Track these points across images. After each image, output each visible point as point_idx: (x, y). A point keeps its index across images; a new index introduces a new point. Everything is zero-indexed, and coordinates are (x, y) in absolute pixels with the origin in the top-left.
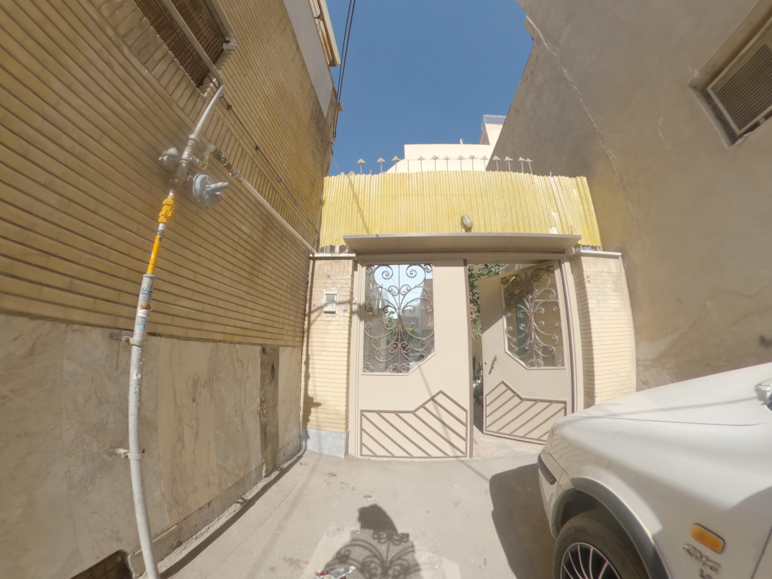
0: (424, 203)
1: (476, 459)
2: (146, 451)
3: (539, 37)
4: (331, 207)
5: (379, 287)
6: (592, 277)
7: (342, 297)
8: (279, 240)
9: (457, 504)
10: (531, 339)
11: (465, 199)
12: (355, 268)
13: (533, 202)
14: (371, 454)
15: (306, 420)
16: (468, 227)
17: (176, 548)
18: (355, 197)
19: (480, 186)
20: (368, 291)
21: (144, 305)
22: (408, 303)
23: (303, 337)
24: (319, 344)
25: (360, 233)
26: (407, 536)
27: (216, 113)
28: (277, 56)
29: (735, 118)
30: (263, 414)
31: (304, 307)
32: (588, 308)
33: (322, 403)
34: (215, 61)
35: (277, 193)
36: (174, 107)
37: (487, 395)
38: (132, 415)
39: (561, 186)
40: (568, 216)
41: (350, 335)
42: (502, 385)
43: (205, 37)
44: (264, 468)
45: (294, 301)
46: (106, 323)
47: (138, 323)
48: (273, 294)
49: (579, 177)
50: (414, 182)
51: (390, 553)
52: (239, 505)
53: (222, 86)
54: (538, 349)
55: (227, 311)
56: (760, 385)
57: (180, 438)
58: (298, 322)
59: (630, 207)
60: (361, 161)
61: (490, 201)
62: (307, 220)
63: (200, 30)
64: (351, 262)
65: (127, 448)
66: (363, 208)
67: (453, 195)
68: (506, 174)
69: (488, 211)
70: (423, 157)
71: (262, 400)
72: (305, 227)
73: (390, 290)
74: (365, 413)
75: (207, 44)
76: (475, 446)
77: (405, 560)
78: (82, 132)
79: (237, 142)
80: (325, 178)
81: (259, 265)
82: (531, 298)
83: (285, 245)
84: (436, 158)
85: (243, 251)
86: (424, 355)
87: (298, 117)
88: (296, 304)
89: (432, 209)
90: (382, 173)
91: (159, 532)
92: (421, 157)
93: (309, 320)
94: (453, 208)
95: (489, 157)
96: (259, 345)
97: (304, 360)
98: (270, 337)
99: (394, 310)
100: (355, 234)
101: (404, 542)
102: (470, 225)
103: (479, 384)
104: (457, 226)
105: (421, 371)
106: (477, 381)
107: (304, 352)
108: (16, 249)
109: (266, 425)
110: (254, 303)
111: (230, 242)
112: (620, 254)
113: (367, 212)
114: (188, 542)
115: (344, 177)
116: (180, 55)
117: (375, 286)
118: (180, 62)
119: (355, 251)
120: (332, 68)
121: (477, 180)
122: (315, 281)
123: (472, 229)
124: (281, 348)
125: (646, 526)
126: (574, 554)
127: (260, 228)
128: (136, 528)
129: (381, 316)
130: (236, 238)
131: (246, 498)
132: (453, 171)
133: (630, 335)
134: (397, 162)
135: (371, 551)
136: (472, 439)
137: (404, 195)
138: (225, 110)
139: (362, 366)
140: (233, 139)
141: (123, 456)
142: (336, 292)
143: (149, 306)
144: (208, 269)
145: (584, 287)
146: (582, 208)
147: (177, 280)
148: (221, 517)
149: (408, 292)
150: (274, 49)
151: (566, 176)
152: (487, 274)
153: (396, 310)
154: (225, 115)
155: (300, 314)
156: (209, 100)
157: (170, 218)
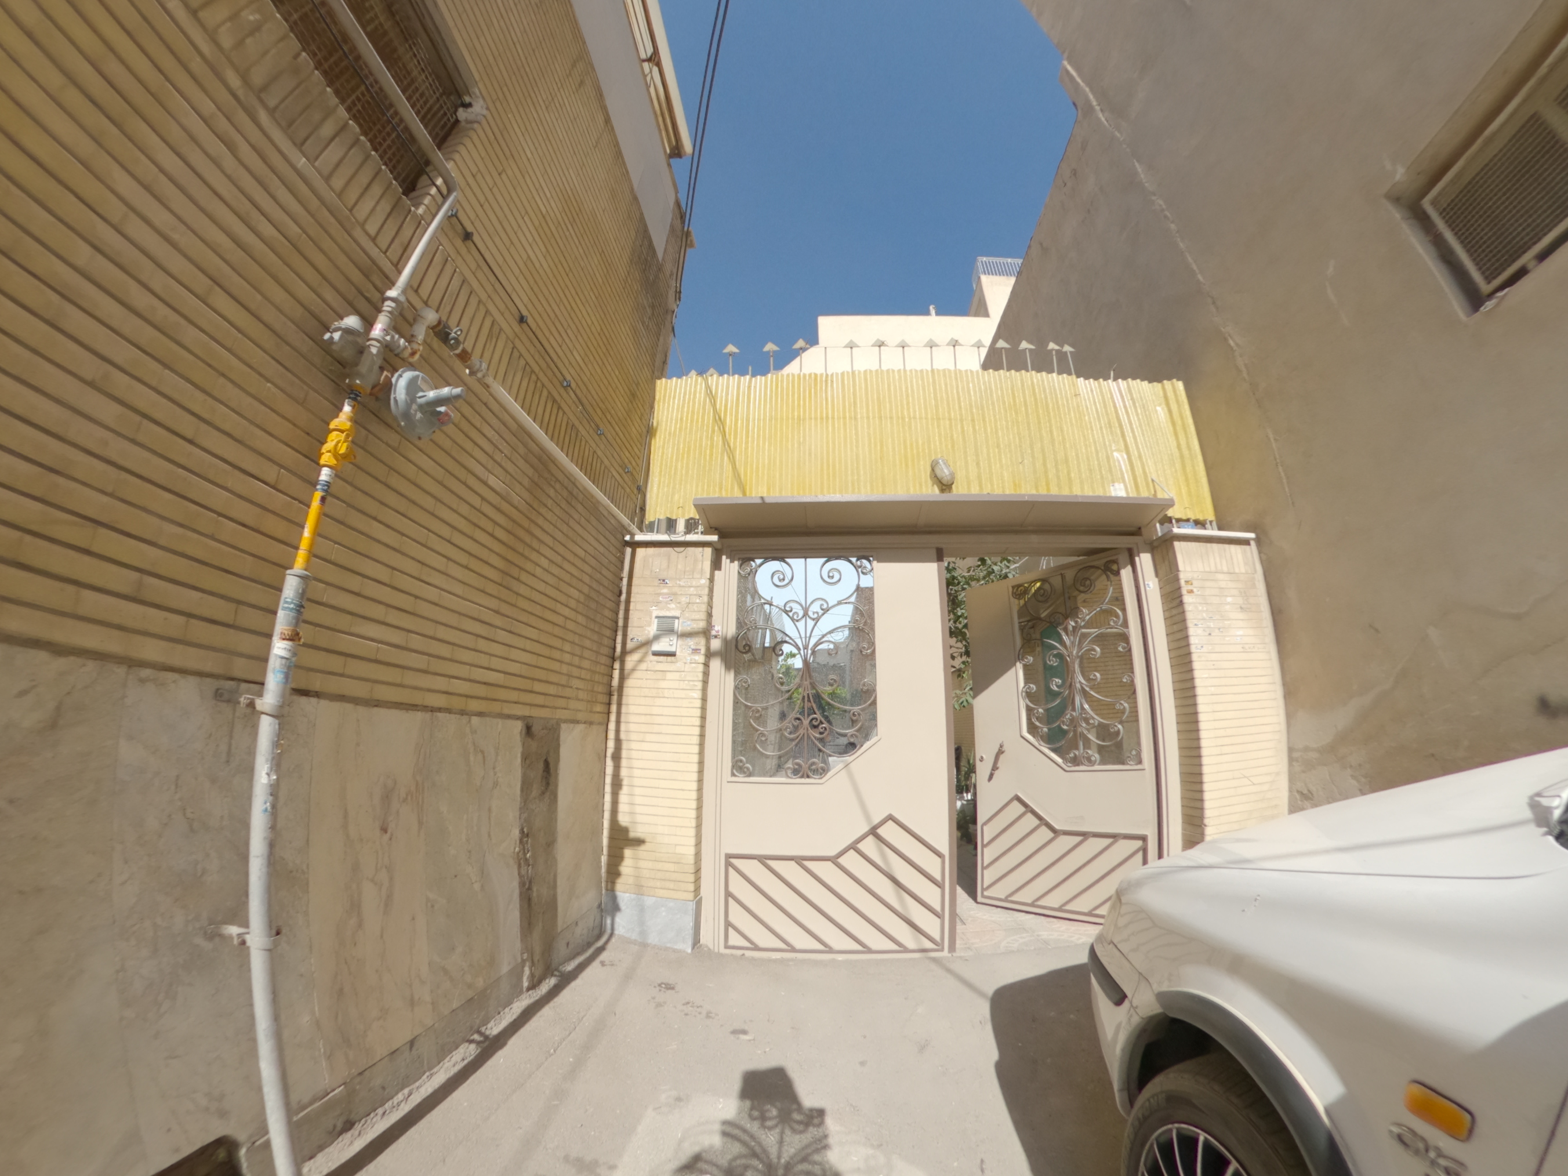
0: (857, 434)
1: (962, 954)
2: (284, 931)
3: (1087, 101)
4: (669, 440)
5: (765, 603)
6: (1195, 583)
7: (689, 623)
8: (563, 506)
9: (923, 1048)
10: (1074, 709)
11: (939, 426)
12: (716, 565)
13: (1076, 432)
14: (748, 945)
15: (614, 872)
16: (945, 482)
17: (341, 1133)
18: (719, 421)
19: (970, 400)
20: (742, 611)
21: (286, 632)
22: (823, 636)
23: (609, 704)
24: (643, 719)
25: (727, 492)
26: (820, 1113)
27: (441, 247)
28: (564, 133)
29: (1478, 259)
30: (526, 860)
31: (611, 642)
32: (1188, 645)
33: (647, 840)
34: (441, 141)
35: (560, 411)
36: (358, 233)
37: (985, 824)
38: (258, 857)
39: (1132, 399)
40: (1147, 460)
41: (704, 699)
42: (1016, 803)
43: (422, 95)
44: (527, 971)
45: (593, 630)
46: (208, 667)
47: (274, 669)
48: (548, 615)
49: (1169, 382)
50: (838, 392)
51: (786, 1147)
52: (473, 1046)
53: (455, 194)
54: (1088, 730)
55: (455, 648)
56: (1539, 795)
57: (355, 906)
58: (599, 673)
59: (1272, 440)
60: (731, 348)
61: (989, 430)
62: (621, 467)
63: (413, 81)
64: (708, 551)
65: (245, 923)
66: (735, 443)
67: (915, 418)
68: (1021, 375)
69: (985, 451)
70: (855, 341)
71: (523, 832)
72: (616, 479)
73: (788, 609)
74: (734, 861)
75: (425, 109)
76: (959, 927)
77: (815, 1163)
78: (170, 279)
79: (481, 306)
80: (658, 382)
81: (522, 555)
82: (1073, 627)
83: (576, 516)
84: (880, 344)
85: (489, 527)
86: (856, 742)
87: (604, 259)
88: (595, 637)
89: (873, 446)
90: (773, 374)
91: (306, 1100)
92: (851, 341)
93: (622, 669)
94: (914, 444)
95: (987, 341)
96: (518, 718)
97: (610, 751)
98: (542, 703)
99: (795, 651)
100: (717, 495)
101: (814, 1126)
102: (949, 478)
103: (968, 801)
104: (923, 480)
105: (851, 776)
106: (965, 795)
107: (611, 735)
108: (30, 511)
109: (530, 882)
110: (510, 632)
111: (464, 509)
112: (1252, 535)
113: (741, 452)
114: (366, 1121)
115: (696, 380)
116: (371, 129)
117: (757, 602)
118: (371, 145)
119: (716, 529)
120: (674, 161)
121: (963, 388)
122: (634, 589)
123: (953, 486)
124: (563, 726)
125: (1311, 1087)
126: (1166, 1149)
127: (526, 482)
128: (260, 1089)
129: (770, 660)
130: (476, 501)
131: (488, 1033)
132: (916, 371)
133: (1275, 699)
134: (803, 352)
135: (744, 1143)
136: (953, 914)
137: (816, 419)
138: (459, 242)
139: (730, 765)
140: (474, 301)
141: (236, 942)
142: (677, 613)
143: (298, 634)
144: (419, 562)
145: (1181, 603)
146: (1174, 444)
147: (354, 583)
148: (435, 1070)
149: (823, 614)
150: (559, 121)
151: (1142, 380)
152: (984, 578)
153: (799, 649)
154: (458, 252)
155: (604, 657)
156: (428, 221)
157: (344, 457)
